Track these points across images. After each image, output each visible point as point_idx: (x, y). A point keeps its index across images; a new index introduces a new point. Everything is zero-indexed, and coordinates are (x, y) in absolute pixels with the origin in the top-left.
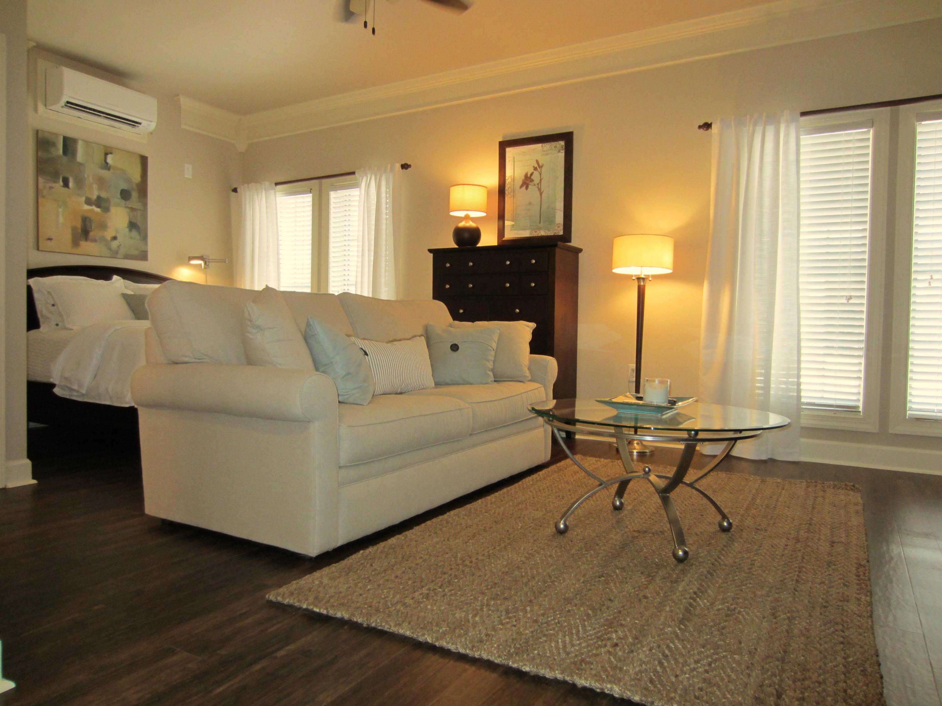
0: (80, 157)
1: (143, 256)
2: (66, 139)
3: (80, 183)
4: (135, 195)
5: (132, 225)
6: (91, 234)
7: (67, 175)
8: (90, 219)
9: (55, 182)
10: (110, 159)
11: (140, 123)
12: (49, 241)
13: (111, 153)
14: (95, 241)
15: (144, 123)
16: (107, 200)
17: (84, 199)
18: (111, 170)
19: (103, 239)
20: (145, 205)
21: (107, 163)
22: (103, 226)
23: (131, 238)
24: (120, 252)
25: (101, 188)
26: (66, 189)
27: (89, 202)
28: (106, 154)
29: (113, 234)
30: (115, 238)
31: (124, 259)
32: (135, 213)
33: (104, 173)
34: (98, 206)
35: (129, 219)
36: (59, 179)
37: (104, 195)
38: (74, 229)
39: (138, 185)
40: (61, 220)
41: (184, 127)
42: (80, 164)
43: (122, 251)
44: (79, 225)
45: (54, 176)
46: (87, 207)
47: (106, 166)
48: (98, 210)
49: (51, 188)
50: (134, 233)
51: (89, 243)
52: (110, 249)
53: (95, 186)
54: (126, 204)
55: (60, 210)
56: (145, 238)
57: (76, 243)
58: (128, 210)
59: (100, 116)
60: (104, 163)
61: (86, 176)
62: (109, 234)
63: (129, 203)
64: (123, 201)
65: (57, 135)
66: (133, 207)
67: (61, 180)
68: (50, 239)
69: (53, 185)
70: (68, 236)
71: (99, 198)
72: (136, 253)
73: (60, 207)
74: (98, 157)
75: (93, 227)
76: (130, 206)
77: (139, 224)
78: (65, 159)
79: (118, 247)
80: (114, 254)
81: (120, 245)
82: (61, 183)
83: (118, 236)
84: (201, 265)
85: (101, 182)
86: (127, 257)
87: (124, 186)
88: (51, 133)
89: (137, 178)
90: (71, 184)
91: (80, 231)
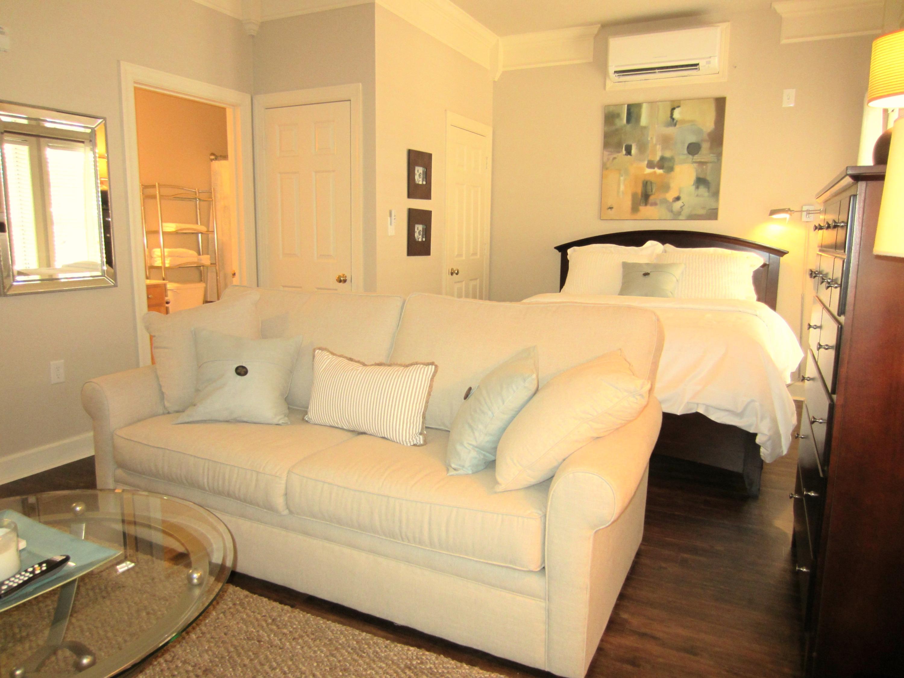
0: (644, 121)
1: (713, 215)
2: (630, 107)
3: (642, 148)
4: (705, 146)
5: (700, 181)
6: (652, 199)
7: (629, 143)
8: (651, 183)
9: (619, 152)
10: (677, 114)
11: (697, 65)
12: (610, 209)
13: (678, 107)
14: (655, 204)
15: (702, 63)
16: (672, 159)
17: (646, 162)
18: (677, 126)
19: (665, 201)
20: (719, 155)
21: (673, 119)
22: (666, 188)
23: (697, 196)
24: (682, 213)
25: (663, 149)
26: (629, 156)
27: (651, 165)
28: (673, 109)
29: (676, 195)
30: (678, 199)
31: (687, 219)
32: (704, 167)
33: (671, 130)
34: (661, 167)
35: (697, 174)
36: (622, 148)
37: (668, 154)
38: (634, 196)
39: (710, 135)
40: (622, 187)
41: (784, 41)
42: (645, 128)
43: (686, 212)
44: (639, 190)
45: (618, 146)
46: (648, 171)
47: (673, 122)
48: (660, 171)
49: (614, 158)
50: (702, 190)
51: (648, 207)
52: (672, 211)
53: (658, 147)
54: (693, 159)
55: (622, 178)
56: (716, 194)
57: (635, 209)
58: (695, 165)
59: (655, 72)
60: (669, 119)
61: (649, 139)
62: (670, 196)
63: (697, 158)
64: (690, 156)
65: (622, 105)
66: (703, 160)
67: (624, 149)
68: (611, 208)
69: (615, 156)
70: (628, 203)
71: (662, 159)
72: (702, 212)
73: (622, 176)
74: (664, 115)
75: (654, 191)
76: (698, 160)
77: (709, 178)
78: (629, 126)
79: (681, 207)
80: (676, 216)
81: (684, 205)
82: (624, 152)
83: (682, 196)
84: (785, 219)
85: (666, 141)
86: (692, 217)
87: (692, 139)
88: (616, 105)
89: (709, 125)
90: (633, 151)
91: (640, 196)
